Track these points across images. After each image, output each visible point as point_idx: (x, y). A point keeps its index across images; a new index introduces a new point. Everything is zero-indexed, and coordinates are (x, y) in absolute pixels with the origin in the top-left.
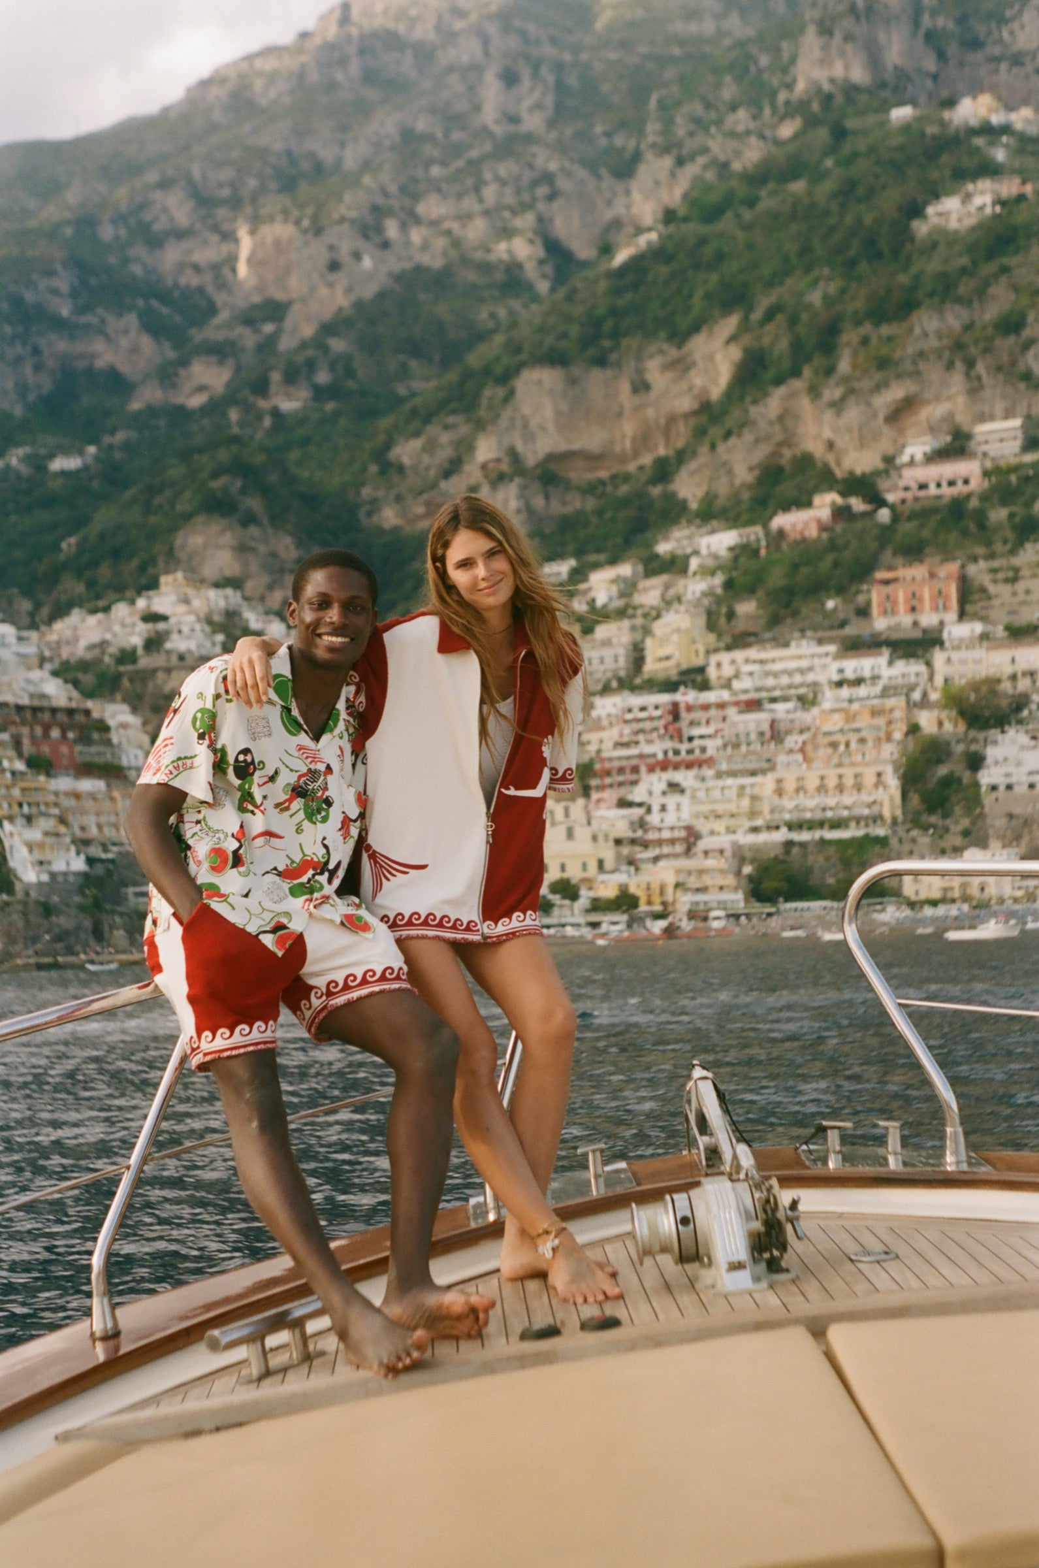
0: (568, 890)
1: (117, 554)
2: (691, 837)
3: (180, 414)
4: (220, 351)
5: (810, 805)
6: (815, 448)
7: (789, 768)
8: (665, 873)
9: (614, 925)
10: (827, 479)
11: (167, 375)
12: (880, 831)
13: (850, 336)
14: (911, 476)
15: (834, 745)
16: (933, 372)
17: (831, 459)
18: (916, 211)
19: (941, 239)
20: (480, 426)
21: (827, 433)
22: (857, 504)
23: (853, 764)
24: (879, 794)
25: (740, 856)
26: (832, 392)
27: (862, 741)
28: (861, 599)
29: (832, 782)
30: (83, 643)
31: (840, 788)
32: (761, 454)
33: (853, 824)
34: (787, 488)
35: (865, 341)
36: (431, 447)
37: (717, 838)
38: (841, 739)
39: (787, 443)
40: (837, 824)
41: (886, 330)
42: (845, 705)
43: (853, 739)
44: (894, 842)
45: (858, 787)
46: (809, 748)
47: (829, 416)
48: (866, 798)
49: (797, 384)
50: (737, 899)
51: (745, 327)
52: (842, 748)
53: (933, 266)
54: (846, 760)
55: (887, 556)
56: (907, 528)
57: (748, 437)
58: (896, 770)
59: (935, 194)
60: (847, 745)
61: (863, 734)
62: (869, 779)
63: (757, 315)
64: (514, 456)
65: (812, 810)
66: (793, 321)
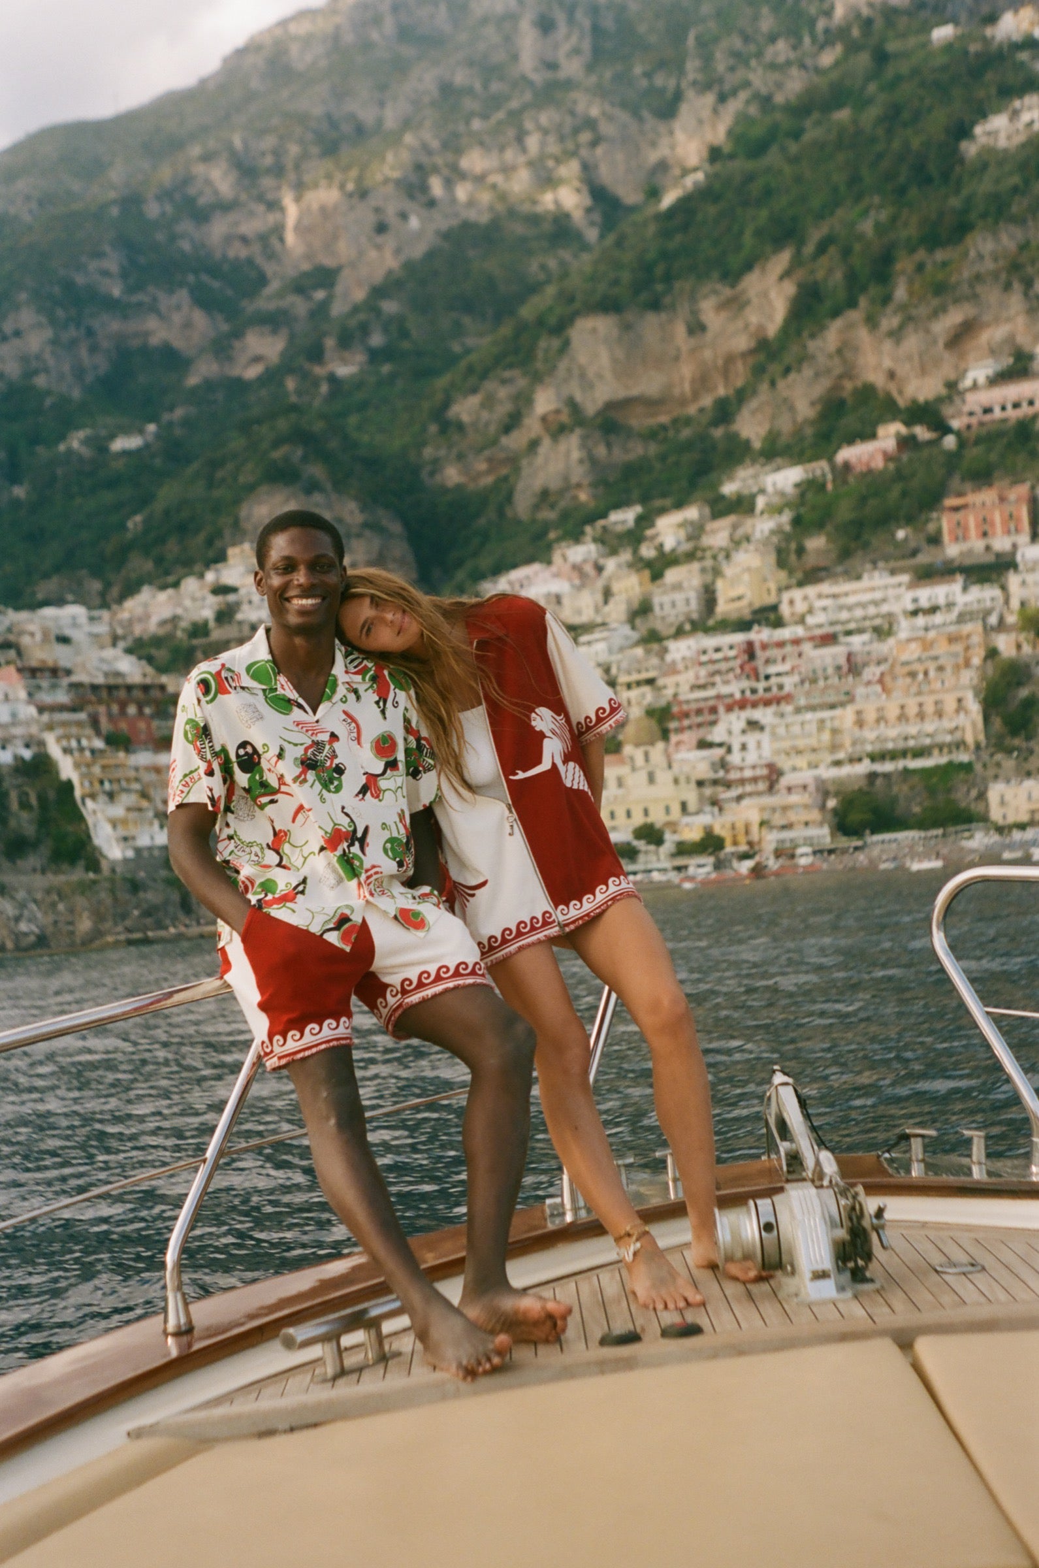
0: (651, 834)
1: (183, 530)
2: (773, 775)
3: (238, 386)
4: (273, 321)
5: (892, 734)
6: (877, 379)
7: (869, 700)
8: (749, 812)
9: (701, 868)
10: (889, 409)
11: (222, 348)
12: (964, 757)
13: (904, 264)
14: (975, 401)
15: (913, 675)
16: (991, 294)
17: (893, 388)
18: (963, 131)
19: (990, 159)
20: (537, 378)
21: (887, 363)
22: (922, 433)
23: (932, 692)
24: (962, 720)
25: (824, 790)
26: (890, 321)
27: (941, 669)
28: (931, 527)
29: (912, 710)
30: (154, 620)
31: (921, 716)
32: (821, 388)
33: (936, 752)
34: (849, 421)
35: (920, 267)
36: (489, 402)
37: (799, 773)
38: (919, 668)
39: (848, 374)
40: (919, 753)
41: (940, 255)
42: (921, 633)
43: (932, 667)
44: (978, 767)
45: (940, 714)
46: (888, 679)
47: (888, 345)
48: (947, 724)
49: (855, 315)
50: (823, 834)
51: (797, 262)
52: (921, 676)
53: (985, 186)
54: (925, 688)
55: (955, 482)
56: (974, 452)
57: (808, 372)
58: (976, 695)
59: (982, 114)
60: (926, 673)
61: (941, 662)
62: (950, 705)
63: (809, 249)
64: (573, 405)
65: (894, 740)
66: (846, 252)
